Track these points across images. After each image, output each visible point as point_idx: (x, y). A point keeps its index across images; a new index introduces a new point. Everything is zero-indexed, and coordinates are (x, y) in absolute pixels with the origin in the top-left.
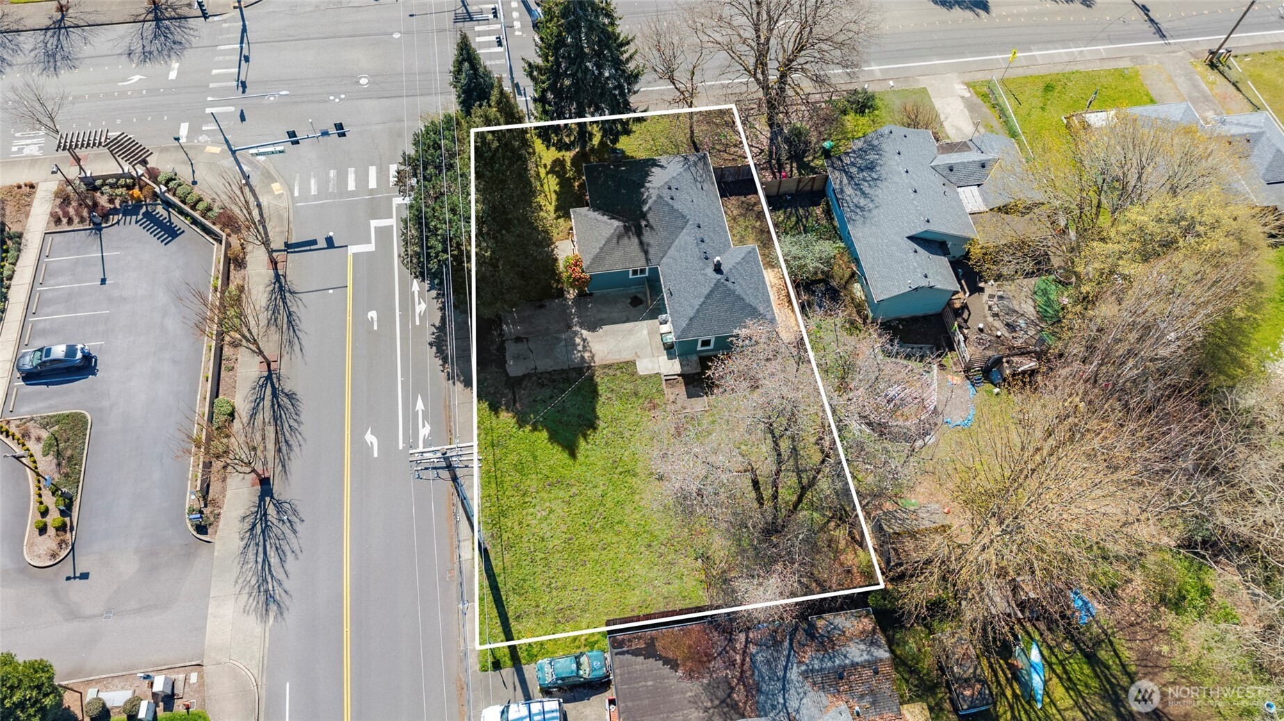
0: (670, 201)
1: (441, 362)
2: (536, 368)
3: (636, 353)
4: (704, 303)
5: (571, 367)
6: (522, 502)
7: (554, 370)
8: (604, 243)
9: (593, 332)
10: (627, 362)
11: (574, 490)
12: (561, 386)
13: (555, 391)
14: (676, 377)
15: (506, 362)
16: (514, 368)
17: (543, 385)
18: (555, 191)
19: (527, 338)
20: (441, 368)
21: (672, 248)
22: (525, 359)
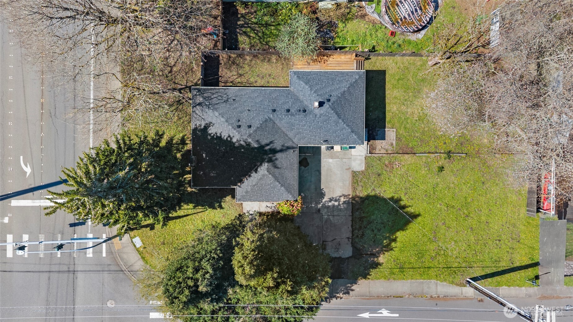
0: (253, 129)
1: (334, 299)
2: (348, 238)
3: (346, 169)
4: (343, 121)
5: (351, 214)
6: (443, 256)
7: (352, 226)
8: (278, 183)
9: (325, 195)
10: (353, 176)
11: (440, 224)
12: (365, 223)
13: (368, 227)
14: (369, 146)
15: (340, 258)
16: (347, 252)
17: (363, 235)
18: (195, 207)
19: (323, 241)
20: (339, 299)
21: (288, 133)
22: (340, 245)
